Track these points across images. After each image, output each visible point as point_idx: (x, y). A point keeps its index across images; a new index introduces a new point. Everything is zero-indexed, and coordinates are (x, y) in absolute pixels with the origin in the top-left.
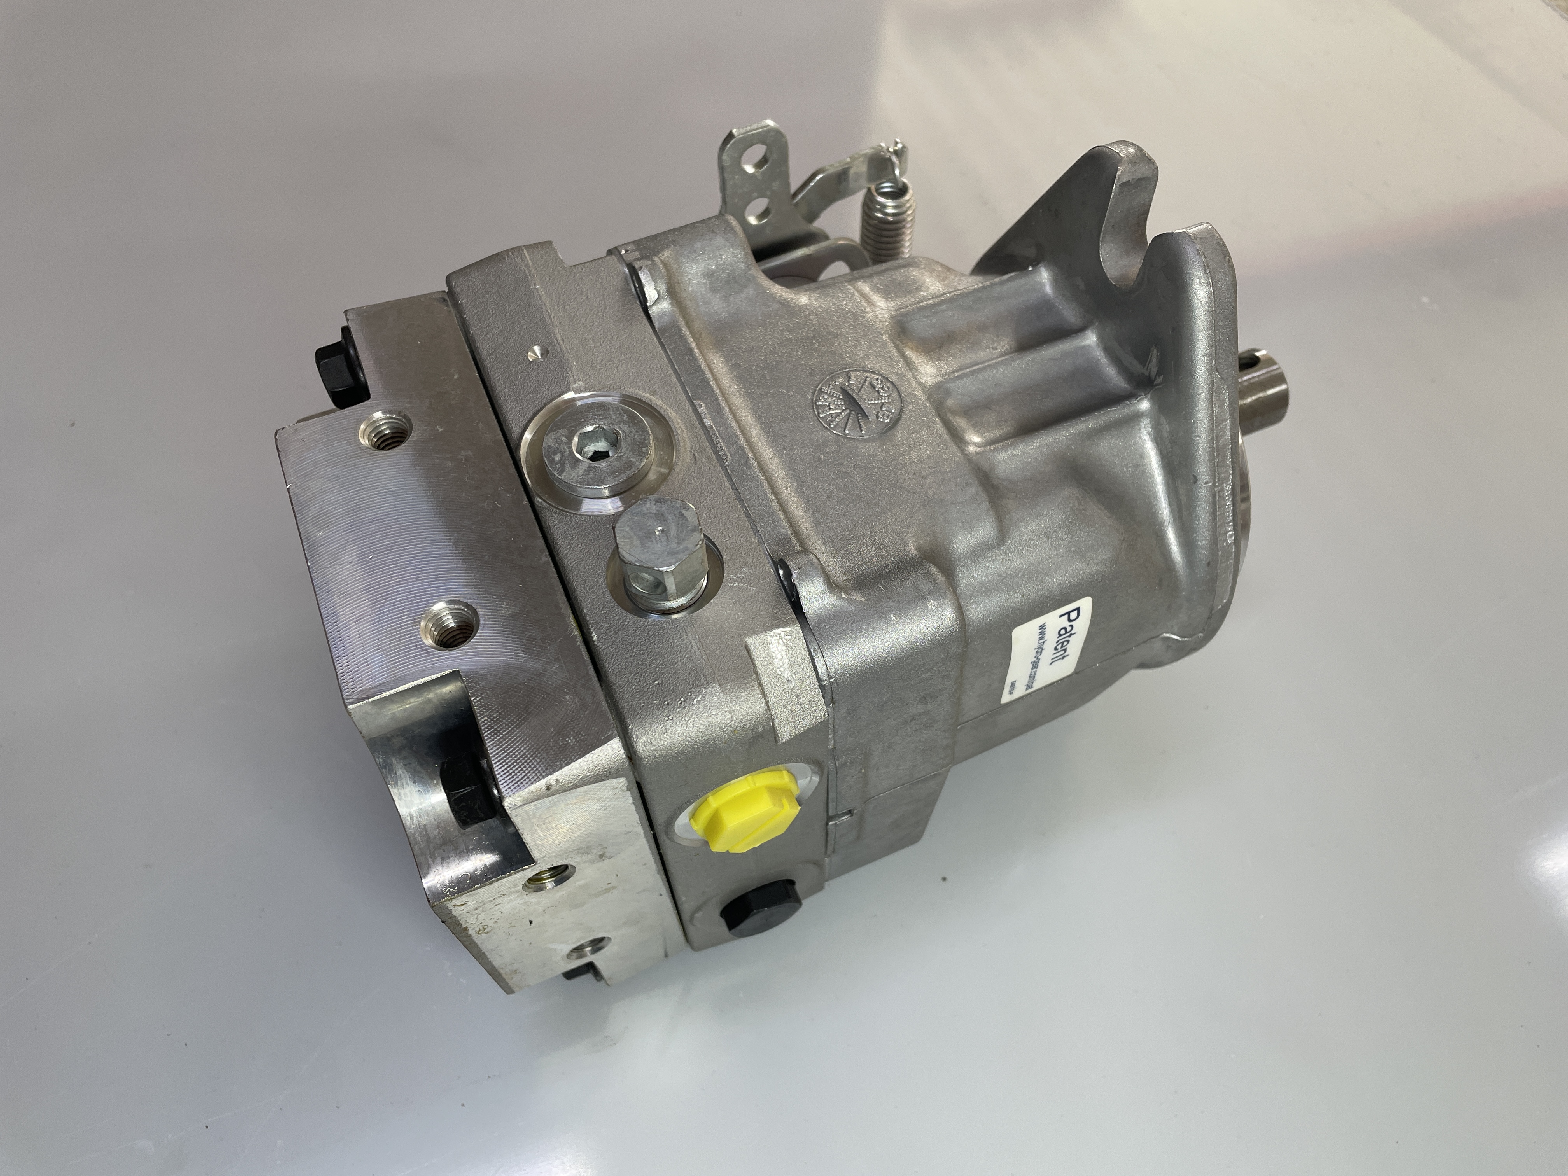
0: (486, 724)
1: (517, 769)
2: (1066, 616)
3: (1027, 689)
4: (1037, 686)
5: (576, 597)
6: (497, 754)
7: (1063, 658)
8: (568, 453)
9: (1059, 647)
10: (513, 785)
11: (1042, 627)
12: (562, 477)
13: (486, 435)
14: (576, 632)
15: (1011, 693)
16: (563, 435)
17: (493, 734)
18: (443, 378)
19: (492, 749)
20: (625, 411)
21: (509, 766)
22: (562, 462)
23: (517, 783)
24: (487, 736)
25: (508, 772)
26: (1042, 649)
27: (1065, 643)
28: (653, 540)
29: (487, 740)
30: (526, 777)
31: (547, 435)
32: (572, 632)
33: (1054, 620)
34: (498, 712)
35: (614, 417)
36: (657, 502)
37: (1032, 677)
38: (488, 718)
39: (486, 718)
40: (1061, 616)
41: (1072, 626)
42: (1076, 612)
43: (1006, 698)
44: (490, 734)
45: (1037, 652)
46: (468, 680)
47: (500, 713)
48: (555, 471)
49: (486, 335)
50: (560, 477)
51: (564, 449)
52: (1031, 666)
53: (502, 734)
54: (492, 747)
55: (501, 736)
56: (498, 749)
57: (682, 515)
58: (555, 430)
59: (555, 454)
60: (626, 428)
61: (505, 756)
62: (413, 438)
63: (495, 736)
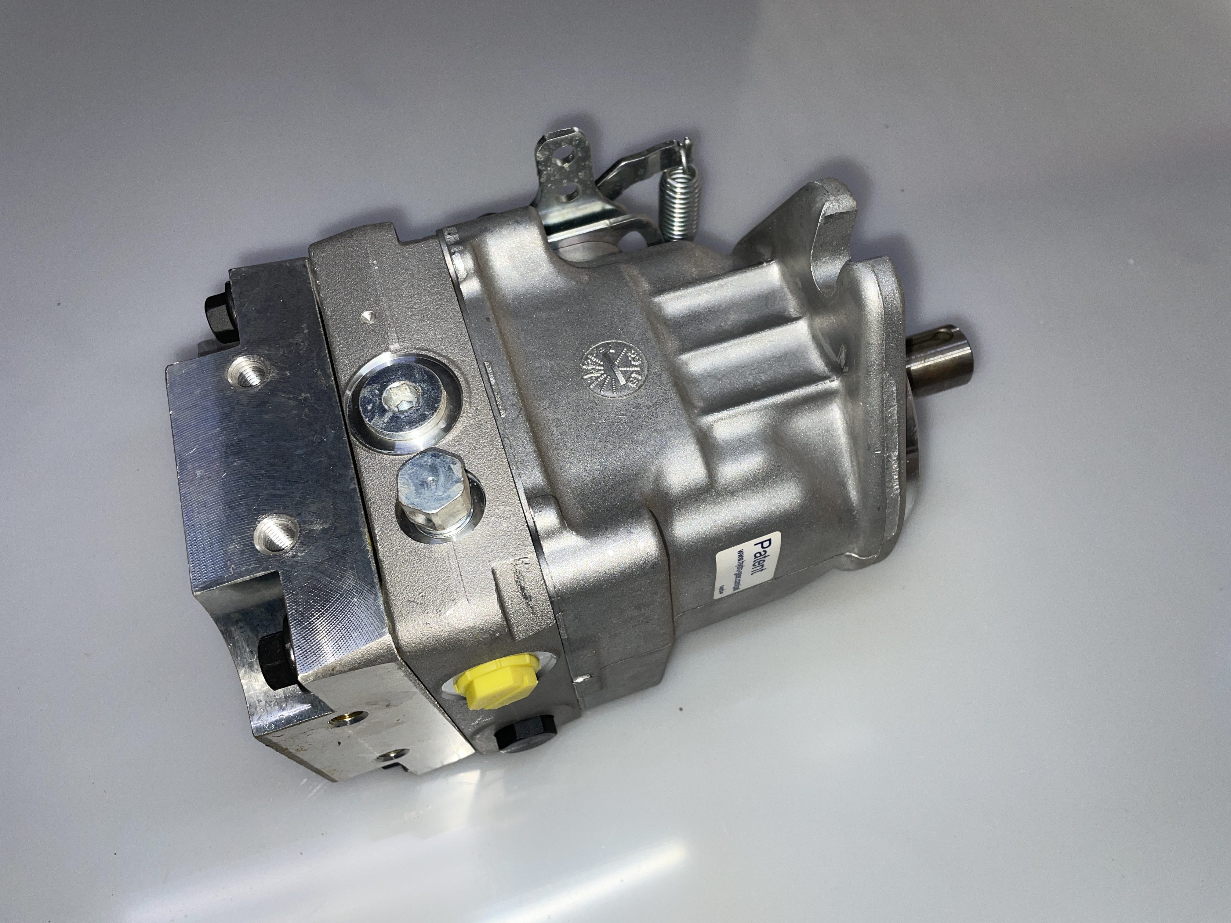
0: (293, 615)
1: (311, 653)
2: (760, 545)
3: (734, 590)
4: (742, 587)
5: (371, 519)
6: (298, 640)
7: (762, 570)
8: (378, 403)
9: (757, 564)
10: (307, 666)
11: (741, 552)
12: (371, 424)
13: (322, 381)
14: (369, 548)
15: (721, 593)
16: (377, 389)
17: (297, 624)
18: (295, 331)
19: (295, 636)
20: (427, 373)
21: (306, 651)
22: (373, 412)
23: (310, 664)
24: (292, 625)
25: (304, 655)
26: (742, 566)
27: (761, 562)
28: (425, 487)
29: (292, 628)
30: (317, 660)
31: (365, 387)
32: (366, 547)
33: (750, 548)
34: (303, 606)
35: (417, 377)
36: (432, 456)
37: (737, 583)
38: (295, 611)
39: (294, 611)
40: (755, 545)
41: (765, 552)
42: (768, 542)
43: (717, 595)
44: (295, 624)
45: (738, 568)
46: (285, 579)
47: (304, 608)
48: (366, 418)
49: (331, 299)
50: (370, 423)
51: (376, 400)
52: (735, 576)
53: (303, 624)
54: (295, 634)
55: (303, 626)
56: (299, 636)
57: (450, 468)
58: (372, 384)
59: (369, 404)
60: (424, 386)
61: (304, 642)
62: (267, 379)
63: (299, 626)
